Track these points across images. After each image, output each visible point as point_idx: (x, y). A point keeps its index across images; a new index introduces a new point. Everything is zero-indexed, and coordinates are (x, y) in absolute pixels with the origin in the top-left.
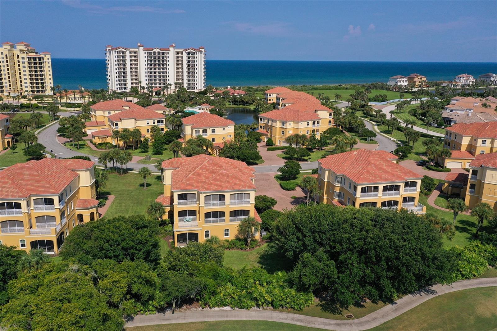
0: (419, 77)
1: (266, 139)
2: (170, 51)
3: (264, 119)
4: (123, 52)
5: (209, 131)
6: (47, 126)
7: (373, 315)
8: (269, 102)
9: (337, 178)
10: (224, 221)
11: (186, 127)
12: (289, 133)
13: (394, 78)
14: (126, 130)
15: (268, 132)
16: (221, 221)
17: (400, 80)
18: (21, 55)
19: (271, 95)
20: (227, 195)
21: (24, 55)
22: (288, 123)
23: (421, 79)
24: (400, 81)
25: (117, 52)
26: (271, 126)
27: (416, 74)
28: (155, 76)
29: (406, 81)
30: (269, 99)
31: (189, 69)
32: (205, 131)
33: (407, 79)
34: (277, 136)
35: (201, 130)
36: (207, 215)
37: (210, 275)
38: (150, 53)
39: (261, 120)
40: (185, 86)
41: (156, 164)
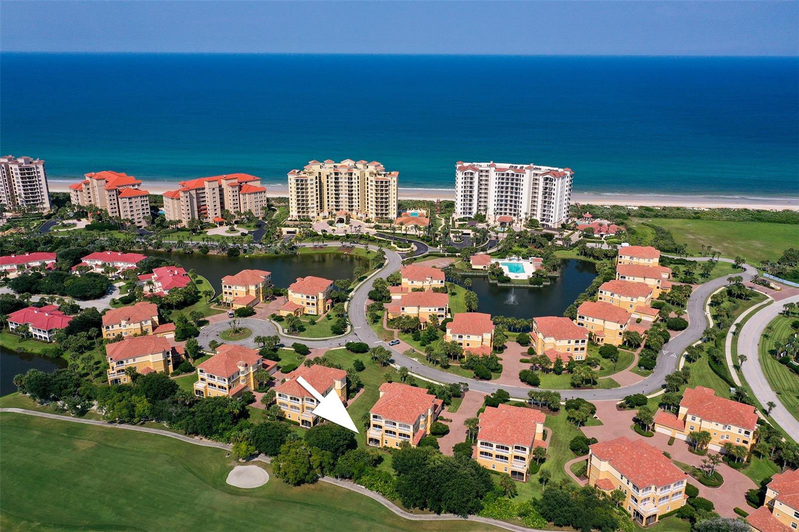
2: (525, 173)
5: (465, 337)
12: (548, 347)
16: (394, 437)
18: (370, 178)
20: (397, 424)
21: (373, 178)
22: (548, 338)
31: (545, 197)
32: (460, 337)
35: (457, 335)
36: (387, 431)
38: (503, 175)
40: (539, 217)
41: (414, 359)
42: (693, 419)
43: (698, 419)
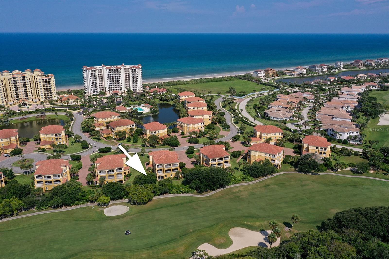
0: (272, 70)
1: (181, 131)
2: (121, 68)
4: (94, 71)
5: (157, 132)
6: (71, 125)
7: (209, 193)
8: (181, 100)
9: (205, 156)
10: (171, 172)
12: (191, 129)
13: (256, 72)
15: (181, 128)
16: (170, 172)
17: (260, 72)
18: (38, 78)
20: (171, 165)
21: (40, 78)
24: (260, 74)
25: (91, 71)
26: (183, 126)
27: (270, 68)
28: (113, 83)
29: (263, 73)
31: (133, 79)
32: (155, 132)
34: (186, 130)
35: (154, 132)
36: (166, 171)
37: (170, 186)
38: (110, 70)
39: (178, 122)
40: (131, 89)
41: (137, 148)
42: (264, 135)
43: (266, 134)
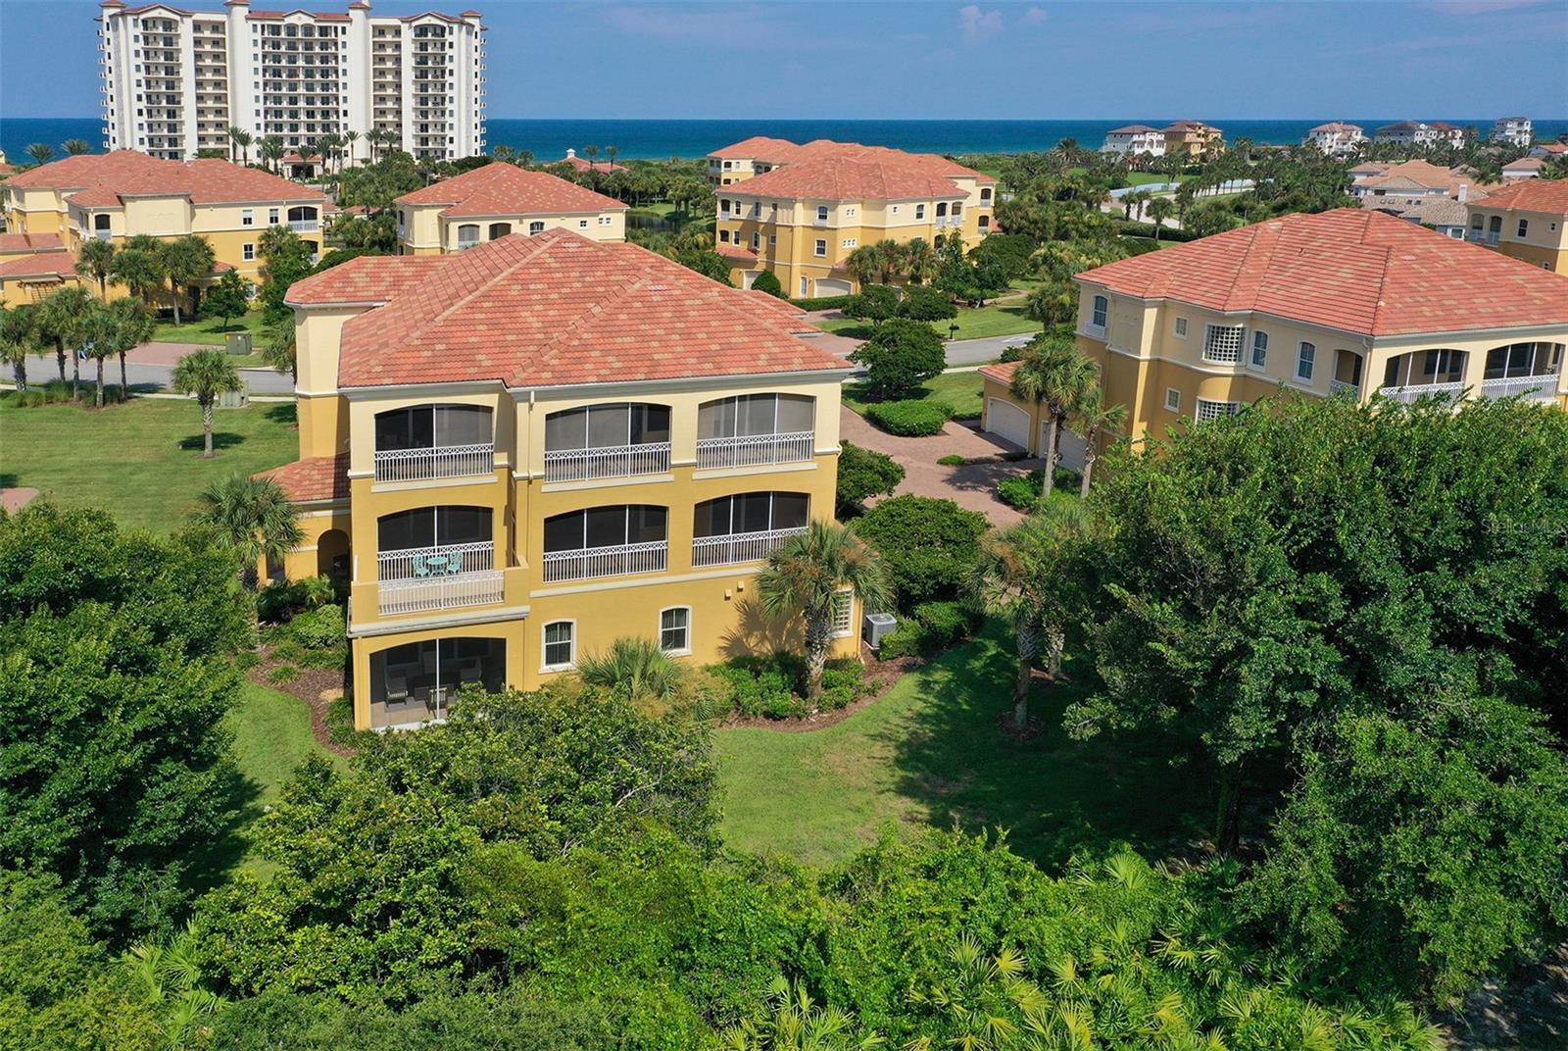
0: (1201, 133)
1: (745, 278)
2: (350, 21)
3: (738, 204)
4: (168, 24)
5: (519, 230)
9: (1216, 332)
10: (659, 560)
11: (416, 213)
13: (1121, 135)
14: (143, 242)
15: (755, 252)
16: (640, 564)
17: (1142, 138)
19: (733, 162)
20: (684, 409)
22: (842, 209)
23: (1205, 136)
24: (1142, 144)
25: (145, 22)
26: (772, 228)
28: (294, 114)
29: (1160, 144)
30: (724, 177)
32: (499, 231)
33: (1162, 137)
34: (797, 264)
35: (484, 226)
36: (562, 531)
38: (276, 30)
39: (726, 206)
40: (409, 145)
